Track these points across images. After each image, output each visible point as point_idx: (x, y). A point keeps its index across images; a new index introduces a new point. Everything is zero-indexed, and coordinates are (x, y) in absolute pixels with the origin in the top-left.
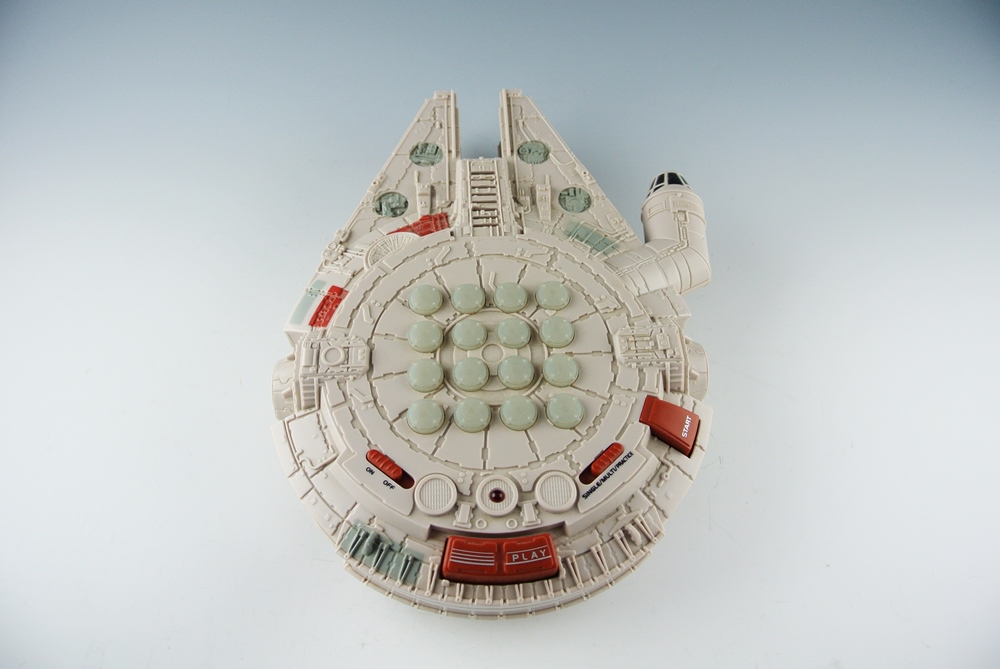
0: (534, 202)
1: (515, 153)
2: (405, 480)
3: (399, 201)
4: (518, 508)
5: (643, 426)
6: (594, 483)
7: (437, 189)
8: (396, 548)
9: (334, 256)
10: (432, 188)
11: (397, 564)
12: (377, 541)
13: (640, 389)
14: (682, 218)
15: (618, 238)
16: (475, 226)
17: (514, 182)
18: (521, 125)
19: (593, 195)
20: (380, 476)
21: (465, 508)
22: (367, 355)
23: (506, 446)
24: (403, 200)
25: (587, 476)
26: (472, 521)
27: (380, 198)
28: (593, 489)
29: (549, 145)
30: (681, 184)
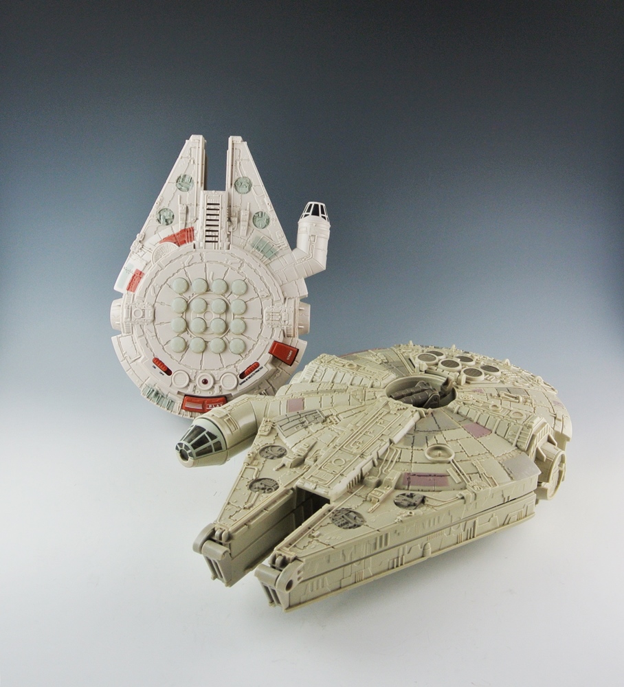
0: (239, 221)
1: (233, 185)
2: (168, 372)
3: (170, 216)
4: (213, 387)
5: (270, 355)
6: (245, 379)
7: (189, 208)
8: (165, 396)
9: (137, 249)
10: (187, 207)
11: (165, 402)
12: (157, 393)
13: (271, 338)
14: (312, 239)
15: (279, 247)
16: (206, 241)
17: (230, 207)
18: (238, 164)
19: (271, 218)
20: (158, 370)
21: (192, 385)
22: (153, 314)
23: (211, 360)
24: (172, 214)
25: (242, 376)
26: (194, 391)
27: (159, 212)
28: (244, 382)
29: (252, 181)
30: (318, 215)
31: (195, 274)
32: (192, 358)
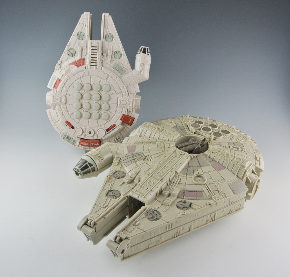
0: (107, 55)
1: (104, 37)
2: (73, 128)
3: (74, 52)
4: (94, 135)
5: (121, 121)
6: (109, 132)
7: (83, 48)
8: (72, 139)
9: (58, 68)
10: (82, 48)
11: (72, 141)
12: (68, 137)
13: (121, 112)
14: (142, 65)
15: (126, 68)
16: (91, 65)
17: (103, 48)
18: (107, 27)
19: (123, 54)
20: (68, 126)
21: (84, 134)
22: (65, 100)
23: (93, 122)
24: (75, 51)
25: (108, 130)
26: (85, 137)
27: (69, 50)
28: (108, 133)
29: (114, 35)
30: (145, 53)
31: (86, 81)
32: (84, 122)
